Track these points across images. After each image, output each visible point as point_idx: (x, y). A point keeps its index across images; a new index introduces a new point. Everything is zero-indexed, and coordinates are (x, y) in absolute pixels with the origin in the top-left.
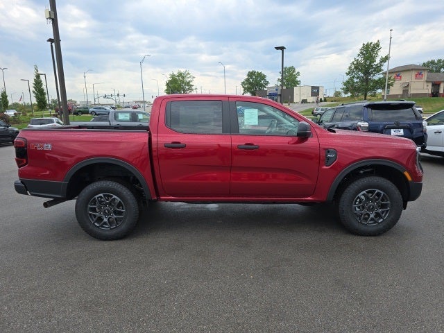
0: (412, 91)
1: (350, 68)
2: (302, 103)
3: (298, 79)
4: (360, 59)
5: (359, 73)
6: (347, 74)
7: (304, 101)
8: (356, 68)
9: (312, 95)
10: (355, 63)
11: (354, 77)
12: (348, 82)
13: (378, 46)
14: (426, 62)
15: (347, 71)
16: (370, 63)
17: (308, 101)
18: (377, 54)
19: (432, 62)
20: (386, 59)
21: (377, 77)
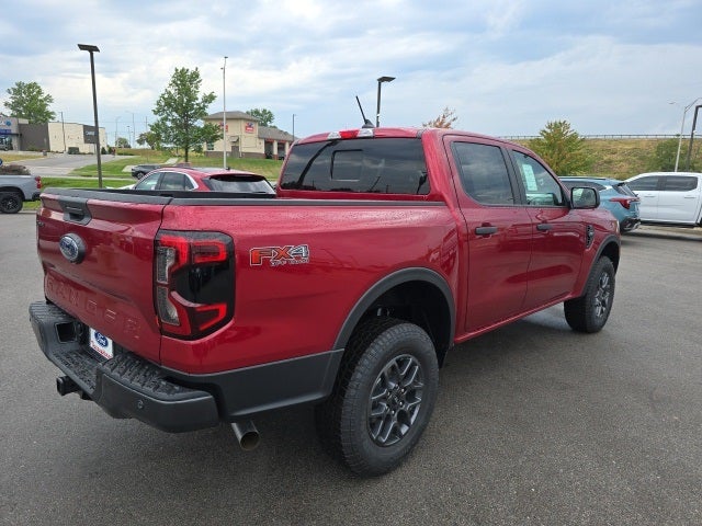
0: (244, 148)
1: (158, 103)
2: (70, 153)
3: (50, 108)
4: (173, 92)
5: (174, 113)
6: (155, 113)
7: (74, 151)
8: (168, 104)
9: (86, 142)
10: (166, 96)
11: (166, 119)
12: (157, 125)
13: (197, 76)
14: (249, 110)
15: (155, 107)
16: (189, 101)
17: (81, 151)
18: (197, 87)
19: (257, 112)
20: (210, 98)
21: (200, 123)
